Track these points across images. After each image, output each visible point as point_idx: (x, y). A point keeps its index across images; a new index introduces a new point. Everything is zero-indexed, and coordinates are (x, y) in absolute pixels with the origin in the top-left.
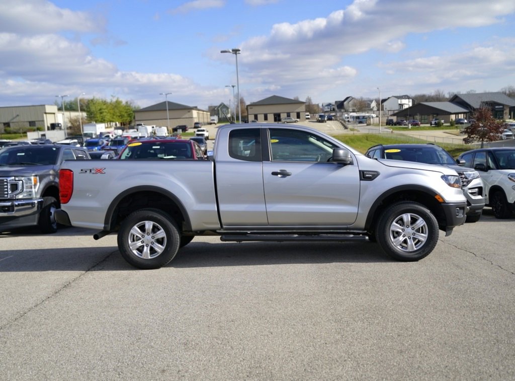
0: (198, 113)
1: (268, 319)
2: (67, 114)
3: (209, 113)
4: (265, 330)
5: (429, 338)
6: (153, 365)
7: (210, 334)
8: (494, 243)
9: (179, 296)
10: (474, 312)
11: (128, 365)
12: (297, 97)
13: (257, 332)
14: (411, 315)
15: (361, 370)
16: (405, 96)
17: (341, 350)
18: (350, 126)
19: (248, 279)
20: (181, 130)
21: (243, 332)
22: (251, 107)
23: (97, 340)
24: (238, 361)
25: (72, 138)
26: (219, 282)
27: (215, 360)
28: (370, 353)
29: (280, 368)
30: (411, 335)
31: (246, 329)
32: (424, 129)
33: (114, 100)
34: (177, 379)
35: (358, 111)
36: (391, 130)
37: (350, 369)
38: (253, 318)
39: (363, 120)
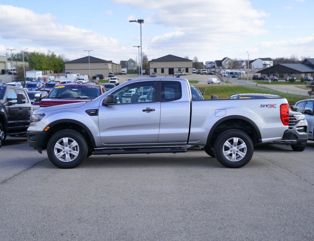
0: (112, 65)
1: (137, 206)
2: (14, 63)
3: (121, 66)
4: (134, 213)
5: (241, 221)
6: (56, 231)
7: (96, 214)
8: (308, 165)
9: (80, 191)
10: (277, 207)
11: (40, 230)
12: (187, 56)
13: (128, 214)
14: (234, 208)
15: (191, 238)
16: (268, 58)
17: (181, 226)
18: (225, 79)
19: (129, 182)
20: (99, 78)
21: (119, 214)
22: (152, 63)
23: (21, 215)
24: (112, 230)
25: (17, 81)
26: (109, 183)
27: (97, 229)
28: (199, 229)
29: (139, 235)
30: (230, 219)
31: (121, 212)
32: (281, 83)
33: (50, 54)
34: (70, 239)
35: (232, 69)
36: (256, 83)
37: (184, 237)
38: (128, 205)
39: (236, 75)
